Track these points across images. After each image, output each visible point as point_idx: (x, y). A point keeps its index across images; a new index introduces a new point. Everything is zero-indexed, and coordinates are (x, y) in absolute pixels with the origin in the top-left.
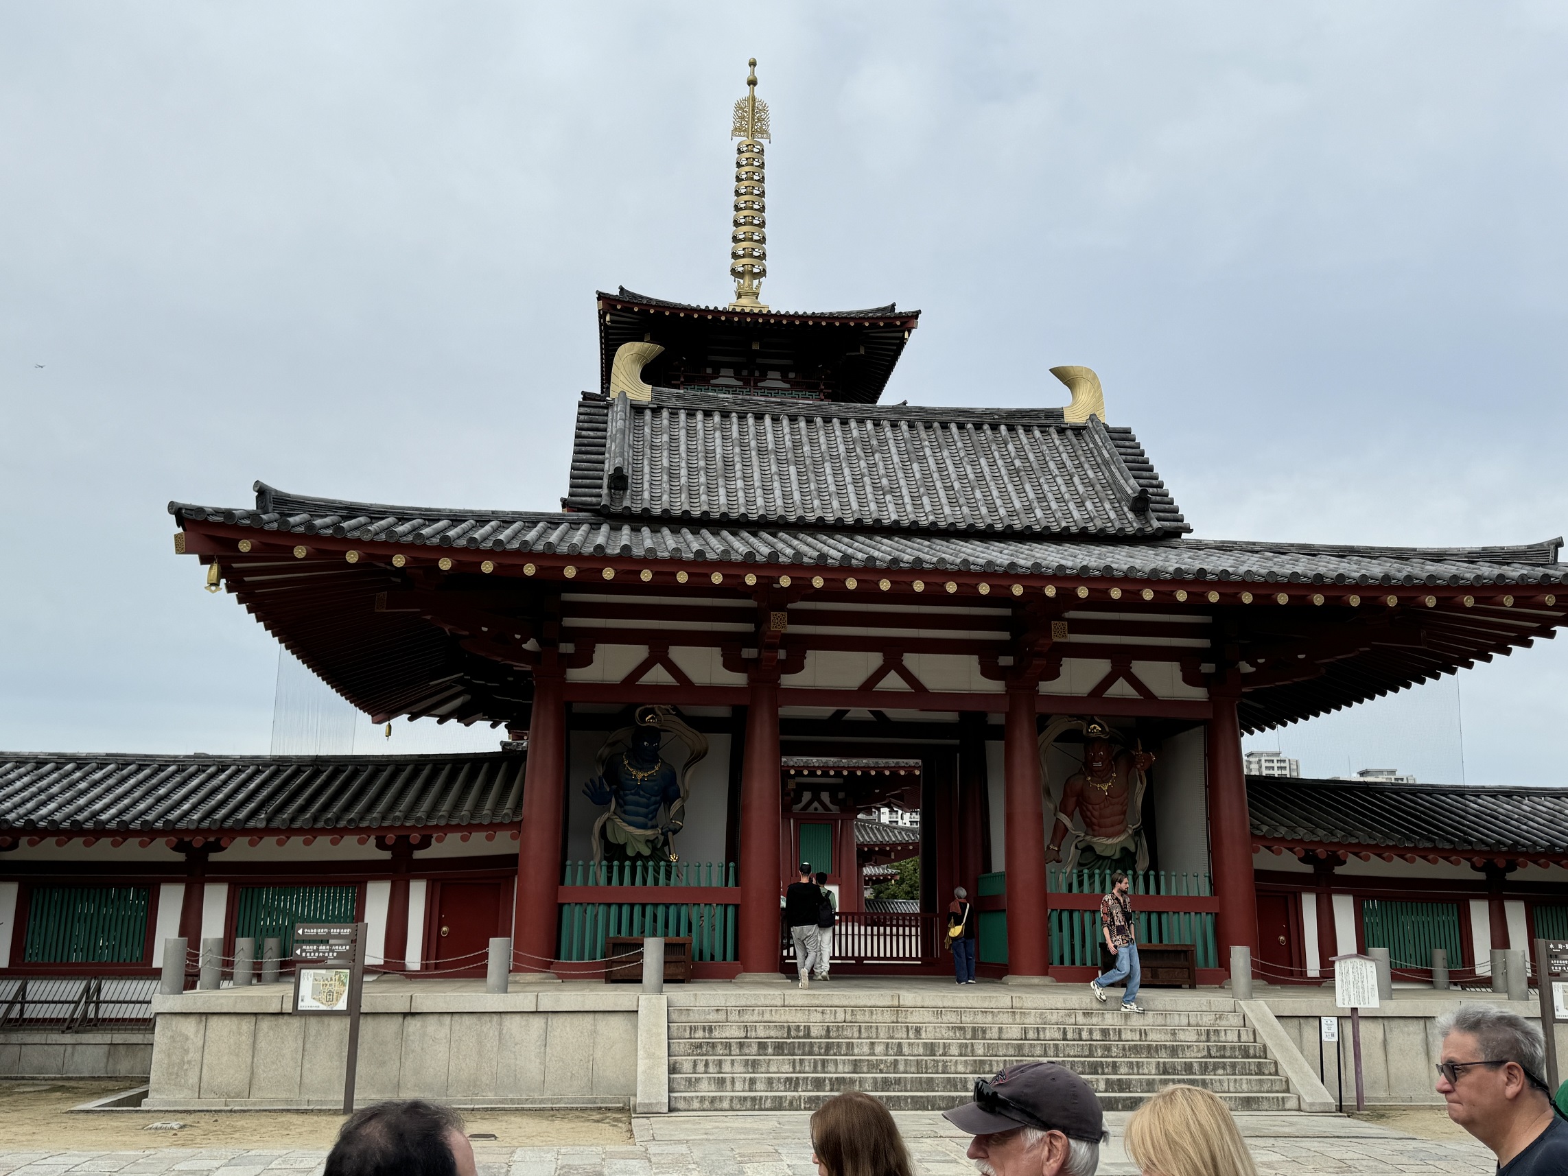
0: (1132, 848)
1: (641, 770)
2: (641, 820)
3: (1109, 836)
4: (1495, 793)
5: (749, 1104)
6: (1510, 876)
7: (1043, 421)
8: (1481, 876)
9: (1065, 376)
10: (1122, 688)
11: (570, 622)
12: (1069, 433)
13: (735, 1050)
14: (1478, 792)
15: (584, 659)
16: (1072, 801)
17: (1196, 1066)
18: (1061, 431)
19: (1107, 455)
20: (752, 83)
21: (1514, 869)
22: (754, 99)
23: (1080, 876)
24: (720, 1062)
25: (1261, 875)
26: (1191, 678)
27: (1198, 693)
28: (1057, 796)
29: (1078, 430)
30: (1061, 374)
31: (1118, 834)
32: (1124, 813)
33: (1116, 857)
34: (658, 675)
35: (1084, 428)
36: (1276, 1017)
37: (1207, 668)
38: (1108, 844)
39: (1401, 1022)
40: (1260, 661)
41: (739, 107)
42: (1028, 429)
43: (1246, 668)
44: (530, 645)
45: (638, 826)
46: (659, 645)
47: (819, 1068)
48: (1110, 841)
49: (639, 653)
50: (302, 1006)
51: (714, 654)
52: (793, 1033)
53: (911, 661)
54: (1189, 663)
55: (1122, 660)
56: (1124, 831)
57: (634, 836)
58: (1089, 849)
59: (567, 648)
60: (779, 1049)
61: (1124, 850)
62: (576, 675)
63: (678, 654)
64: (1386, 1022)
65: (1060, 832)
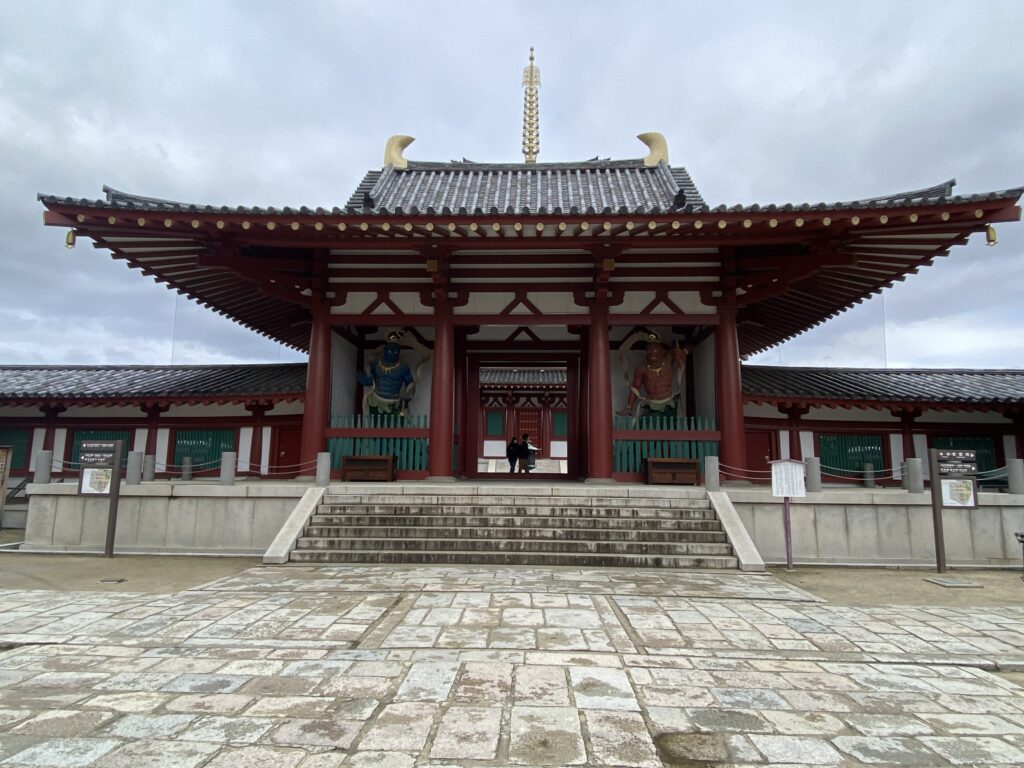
0: (673, 405)
1: (387, 366)
2: (387, 394)
3: (661, 399)
4: (909, 372)
5: (343, 559)
6: (917, 420)
7: (631, 166)
8: (898, 419)
9: (646, 139)
10: (662, 308)
11: (333, 280)
12: (647, 171)
13: (354, 522)
14: (898, 372)
15: (341, 301)
16: (639, 381)
17: (666, 537)
18: (642, 171)
19: (665, 178)
20: (532, 59)
21: (920, 414)
22: (532, 66)
23: (641, 422)
24: (338, 530)
25: (748, 420)
26: (706, 300)
27: (711, 310)
28: (631, 378)
29: (652, 170)
30: (643, 138)
31: (665, 398)
32: (670, 386)
33: (663, 411)
34: (383, 309)
35: (656, 168)
36: (733, 503)
37: (717, 294)
38: (657, 404)
39: (829, 508)
40: (750, 286)
41: (525, 71)
42: (622, 171)
43: (740, 291)
44: (307, 292)
45: (386, 397)
46: (384, 292)
47: (404, 534)
48: (660, 402)
49: (373, 296)
50: (84, 491)
51: (415, 296)
52: (398, 512)
53: (531, 296)
54: (705, 291)
55: (662, 292)
56: (668, 396)
57: (384, 402)
58: (647, 407)
59: (331, 295)
60: (383, 521)
61: (668, 407)
62: (336, 310)
63: (394, 296)
64: (817, 508)
65: (632, 399)
